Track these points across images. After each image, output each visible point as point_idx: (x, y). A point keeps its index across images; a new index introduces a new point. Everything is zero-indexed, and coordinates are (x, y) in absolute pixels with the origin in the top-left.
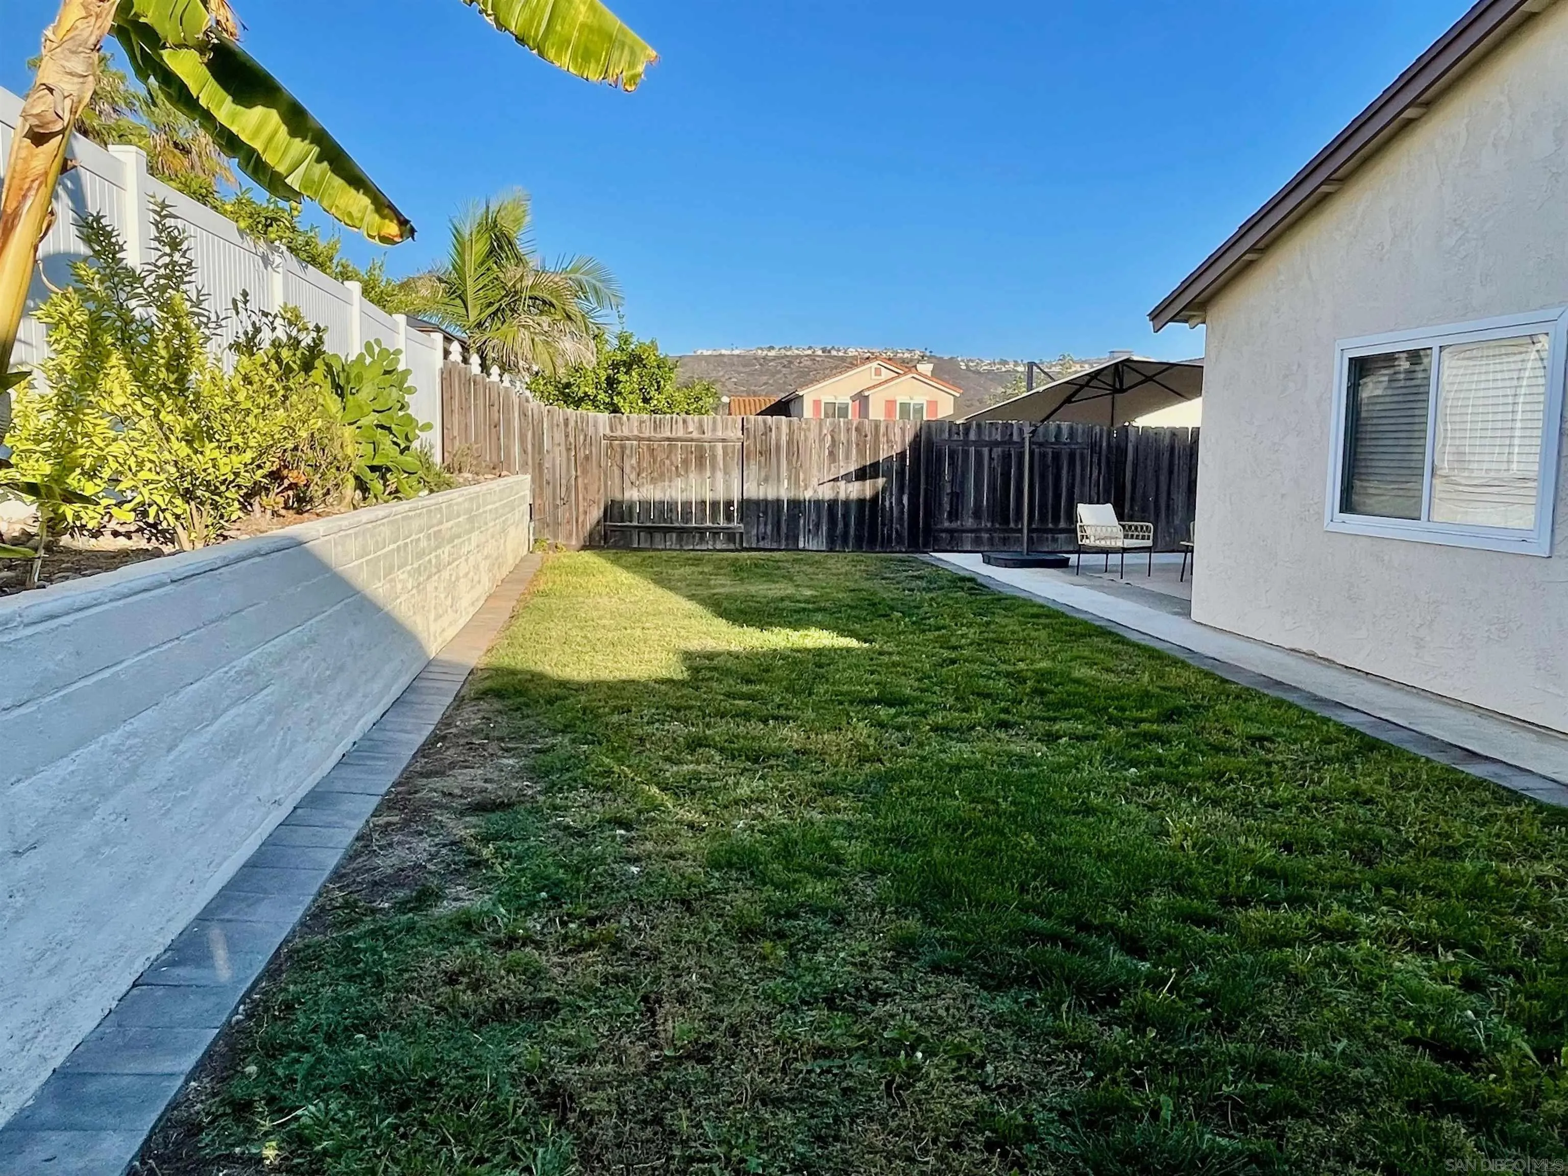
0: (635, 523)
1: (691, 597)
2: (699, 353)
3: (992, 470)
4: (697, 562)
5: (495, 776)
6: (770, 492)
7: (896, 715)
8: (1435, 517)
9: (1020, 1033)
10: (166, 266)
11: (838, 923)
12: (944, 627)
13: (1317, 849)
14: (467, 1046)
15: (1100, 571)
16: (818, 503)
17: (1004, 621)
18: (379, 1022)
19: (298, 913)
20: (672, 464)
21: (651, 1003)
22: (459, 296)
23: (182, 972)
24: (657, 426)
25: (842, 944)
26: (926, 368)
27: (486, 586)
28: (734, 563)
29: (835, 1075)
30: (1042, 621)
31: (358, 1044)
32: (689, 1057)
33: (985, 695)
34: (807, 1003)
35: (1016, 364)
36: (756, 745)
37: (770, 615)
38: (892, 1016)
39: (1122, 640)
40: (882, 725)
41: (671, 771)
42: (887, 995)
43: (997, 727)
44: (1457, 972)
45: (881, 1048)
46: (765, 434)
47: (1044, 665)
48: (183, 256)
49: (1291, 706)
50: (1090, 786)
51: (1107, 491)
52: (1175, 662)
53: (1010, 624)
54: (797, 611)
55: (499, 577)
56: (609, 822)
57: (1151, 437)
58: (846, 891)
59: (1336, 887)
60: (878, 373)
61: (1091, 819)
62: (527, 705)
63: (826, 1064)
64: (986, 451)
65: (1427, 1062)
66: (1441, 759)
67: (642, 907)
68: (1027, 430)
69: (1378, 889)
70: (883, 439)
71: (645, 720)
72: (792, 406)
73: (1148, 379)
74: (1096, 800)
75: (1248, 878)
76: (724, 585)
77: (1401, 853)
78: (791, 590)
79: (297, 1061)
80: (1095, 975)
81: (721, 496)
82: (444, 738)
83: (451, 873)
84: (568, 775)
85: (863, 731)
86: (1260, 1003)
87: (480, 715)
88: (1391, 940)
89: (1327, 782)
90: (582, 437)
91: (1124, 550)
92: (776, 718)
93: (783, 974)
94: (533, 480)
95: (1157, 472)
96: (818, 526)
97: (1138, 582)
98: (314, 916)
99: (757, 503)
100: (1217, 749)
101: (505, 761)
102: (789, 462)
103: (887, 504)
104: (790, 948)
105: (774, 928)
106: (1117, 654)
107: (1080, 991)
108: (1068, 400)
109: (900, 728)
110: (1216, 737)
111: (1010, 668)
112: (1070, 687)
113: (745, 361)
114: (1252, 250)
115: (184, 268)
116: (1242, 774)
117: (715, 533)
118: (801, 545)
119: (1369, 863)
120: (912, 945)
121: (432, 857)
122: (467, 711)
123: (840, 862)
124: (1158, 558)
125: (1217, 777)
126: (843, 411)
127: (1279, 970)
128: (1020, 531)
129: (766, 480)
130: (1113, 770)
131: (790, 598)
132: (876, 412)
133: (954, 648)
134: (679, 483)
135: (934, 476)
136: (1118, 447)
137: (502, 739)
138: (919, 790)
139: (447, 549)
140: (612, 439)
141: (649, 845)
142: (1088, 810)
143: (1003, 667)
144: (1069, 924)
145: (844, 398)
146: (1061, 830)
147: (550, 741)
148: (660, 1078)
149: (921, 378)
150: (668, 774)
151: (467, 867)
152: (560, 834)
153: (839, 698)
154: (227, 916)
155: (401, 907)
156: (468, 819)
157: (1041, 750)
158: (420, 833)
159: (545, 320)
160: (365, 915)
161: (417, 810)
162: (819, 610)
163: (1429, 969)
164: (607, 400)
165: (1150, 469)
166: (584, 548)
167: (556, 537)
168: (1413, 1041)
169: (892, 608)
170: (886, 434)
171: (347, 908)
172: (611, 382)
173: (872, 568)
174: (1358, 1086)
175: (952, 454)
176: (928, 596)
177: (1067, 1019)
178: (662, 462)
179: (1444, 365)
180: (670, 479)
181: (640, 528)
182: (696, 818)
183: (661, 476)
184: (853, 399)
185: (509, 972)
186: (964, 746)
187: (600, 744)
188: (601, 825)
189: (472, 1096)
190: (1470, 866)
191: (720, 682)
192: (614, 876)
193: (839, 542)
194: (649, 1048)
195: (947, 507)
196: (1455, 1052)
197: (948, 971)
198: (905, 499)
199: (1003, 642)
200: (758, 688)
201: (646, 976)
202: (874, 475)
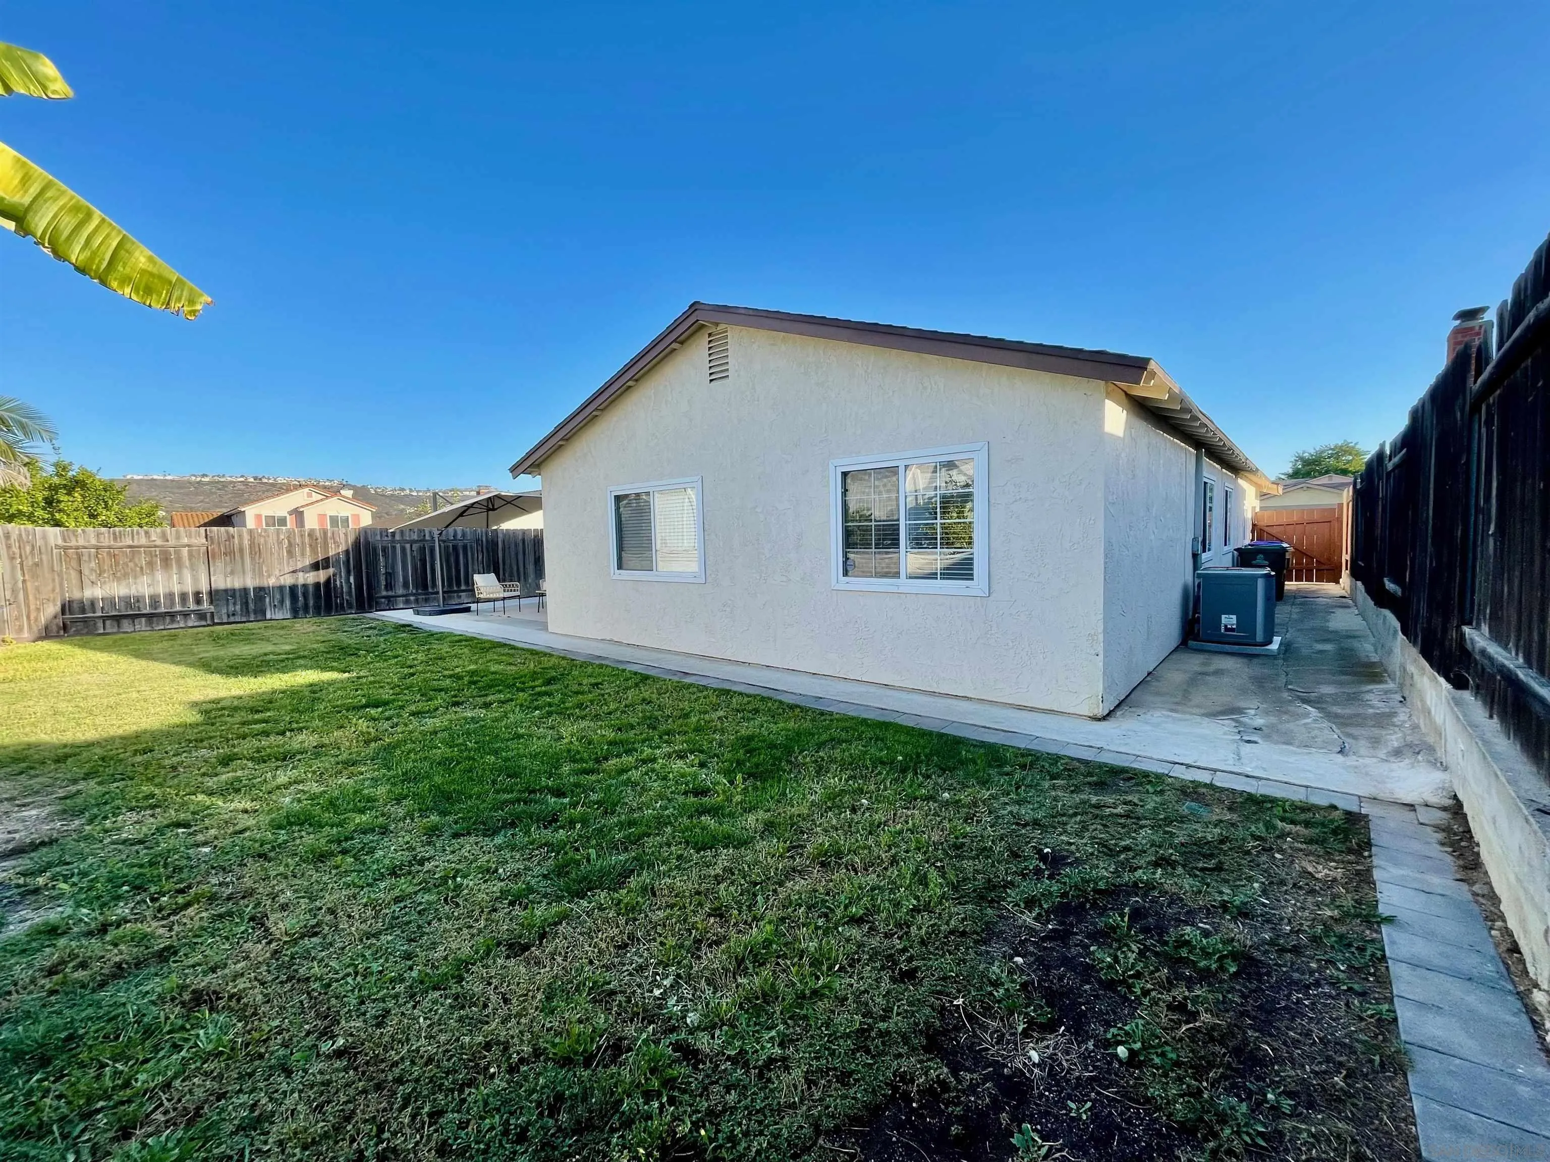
0: (99, 614)
1: (178, 663)
2: (129, 477)
3: (413, 557)
4: (174, 637)
5: (19, 826)
6: (236, 583)
7: (383, 712)
8: (659, 569)
9: (512, 850)
11: (383, 833)
12: (399, 656)
13: (632, 727)
14: (96, 1003)
15: (490, 612)
16: (281, 588)
17: (439, 647)
20: (136, 565)
21: (258, 921)
24: (117, 537)
25: (390, 843)
26: (348, 493)
28: (210, 635)
29: (411, 907)
30: (463, 643)
32: (303, 936)
33: (440, 690)
34: (378, 880)
36: (282, 750)
37: (258, 666)
38: (437, 867)
39: (514, 648)
40: (374, 719)
41: (210, 783)
42: (429, 858)
43: (452, 706)
44: (697, 761)
45: (434, 884)
46: (228, 540)
47: (473, 667)
49: (606, 666)
50: (516, 725)
51: (489, 566)
52: (545, 654)
53: (445, 648)
54: (283, 661)
56: (168, 826)
57: (511, 535)
58: (383, 815)
59: (644, 741)
60: (309, 495)
61: (522, 741)
62: (31, 768)
63: (402, 905)
64: (408, 546)
65: (692, 799)
66: (675, 678)
67: (224, 869)
68: (436, 533)
69: (661, 737)
70: (330, 541)
71: (171, 753)
72: (234, 519)
73: (507, 504)
74: (521, 731)
75: (605, 748)
76: (209, 651)
77: (667, 721)
78: (270, 648)
80: (543, 811)
81: (190, 589)
84: (108, 807)
85: (363, 725)
86: (622, 798)
88: (670, 757)
89: (630, 698)
90: (28, 548)
91: (504, 599)
92: (292, 730)
93: (354, 871)
95: (517, 554)
96: (282, 602)
97: (516, 615)
99: (225, 591)
100: (577, 693)
101: (26, 814)
102: (252, 559)
103: (338, 583)
104: (354, 856)
105: (338, 849)
106: (512, 655)
107: (538, 821)
108: (461, 515)
109: (388, 719)
110: (575, 688)
111: (451, 673)
112: (490, 677)
113: (178, 485)
116: (592, 702)
117: (186, 615)
118: (268, 616)
119: (654, 728)
120: (437, 829)
123: (374, 800)
124: (524, 601)
125: (580, 706)
126: (282, 521)
127: (628, 782)
128: (438, 593)
129: (232, 573)
130: (527, 714)
131: (273, 653)
132: (310, 524)
133: (411, 667)
134: (145, 580)
135: (373, 564)
136: (492, 541)
137: (14, 799)
138: (414, 749)
140: (66, 548)
141: (213, 832)
142: (519, 736)
143: (446, 673)
144: (524, 792)
145: (282, 512)
146: (508, 749)
147: (73, 788)
148: (284, 955)
149: (345, 499)
152: (120, 847)
153: (337, 710)
157: (483, 713)
162: (300, 658)
163: (686, 764)
164: (47, 516)
165: (513, 554)
166: (40, 639)
168: (686, 793)
169: (358, 649)
170: (333, 537)
172: (50, 502)
173: (333, 626)
174: (669, 817)
175: (384, 549)
176: (382, 639)
177: (535, 835)
178: (126, 564)
179: (656, 500)
180: (135, 577)
181: (104, 619)
182: (248, 805)
183: (126, 576)
184: (291, 513)
185: (116, 945)
186: (435, 720)
187: (132, 779)
188: (160, 830)
189: (118, 1028)
190: (694, 719)
191: (232, 716)
192: (189, 858)
193: (301, 612)
194: (269, 943)
195: (383, 583)
196: (701, 792)
197: (463, 835)
198: (352, 580)
199: (442, 658)
200: (268, 714)
201: (247, 906)
202: (326, 567)
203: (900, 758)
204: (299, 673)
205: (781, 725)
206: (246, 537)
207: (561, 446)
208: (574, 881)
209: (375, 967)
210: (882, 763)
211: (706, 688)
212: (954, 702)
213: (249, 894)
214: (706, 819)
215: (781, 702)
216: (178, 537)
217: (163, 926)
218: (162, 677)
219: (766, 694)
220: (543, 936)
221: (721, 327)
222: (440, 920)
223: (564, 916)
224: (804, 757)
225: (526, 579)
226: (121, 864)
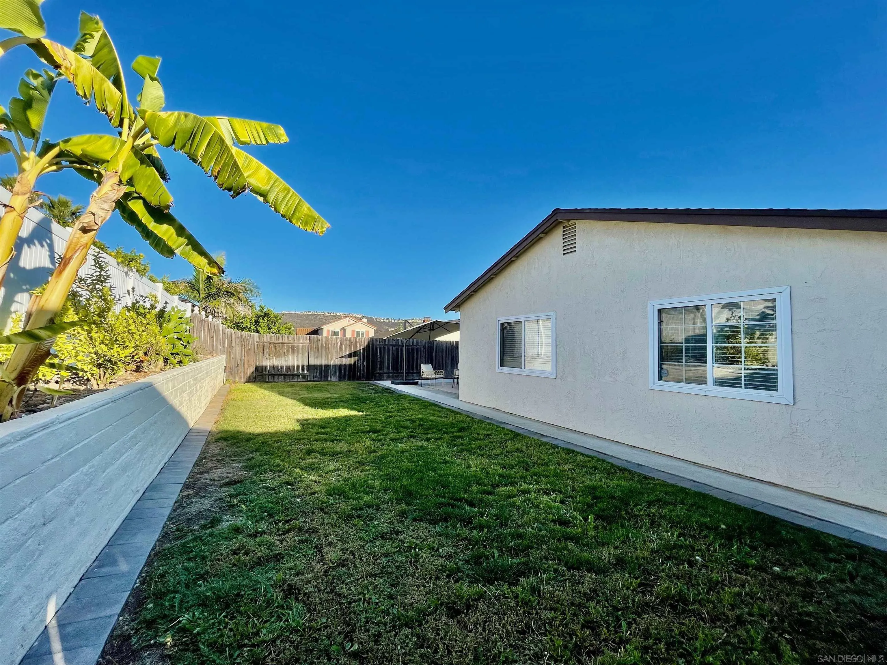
0: (267, 373)
1: (293, 399)
2: (283, 312)
3: (393, 354)
4: (292, 386)
5: (231, 471)
6: (318, 362)
7: (377, 436)
8: (526, 368)
9: (447, 537)
10: (97, 276)
11: (377, 510)
12: (383, 406)
13: (513, 467)
14: (249, 578)
15: (428, 385)
16: (335, 366)
17: (403, 403)
18: (208, 575)
19: (156, 536)
20: (282, 351)
21: (319, 549)
22: (197, 290)
23: (105, 570)
24: (277, 338)
25: (381, 517)
26: (365, 320)
27: (210, 398)
28: (306, 386)
29: (392, 562)
30: (415, 402)
31: (200, 586)
32: (338, 565)
33: (404, 427)
34: (375, 539)
35: (392, 320)
36: (332, 450)
38: (405, 538)
39: (442, 408)
40: (373, 440)
41: (302, 463)
42: (401, 532)
43: (410, 438)
44: (558, 499)
45: (404, 550)
46: (317, 342)
47: (420, 416)
48: (105, 273)
49: (493, 424)
50: (445, 454)
51: (429, 360)
52: (458, 413)
53: (406, 404)
54: (334, 402)
55: (214, 394)
56: (284, 483)
57: (440, 344)
58: (378, 498)
59: (521, 478)
60: (349, 321)
61: (448, 465)
62: (238, 443)
63: (387, 559)
64: (391, 347)
65: (559, 527)
66: (536, 438)
67: (305, 513)
68: (405, 341)
69: (532, 477)
70: (358, 344)
71: (288, 444)
72: (319, 331)
73: (441, 326)
74: (448, 459)
75: (497, 478)
76: (305, 394)
77: (534, 466)
78: (329, 395)
79: (174, 597)
80: (463, 515)
81: (300, 364)
82: (205, 458)
83: (222, 511)
84: (263, 468)
85: (368, 442)
86: (511, 516)
87: (219, 448)
88: (539, 492)
89: (509, 447)
90: (247, 342)
91: (435, 379)
92: (337, 440)
93: (363, 530)
94: (227, 358)
96: (335, 372)
97: (440, 388)
98: (163, 537)
99: (314, 366)
100: (477, 439)
101: (234, 465)
102: (325, 351)
103: (359, 365)
104: (363, 521)
105: (356, 515)
106: (441, 412)
107: (461, 521)
108: (417, 332)
109: (380, 440)
110: (476, 436)
111: (410, 418)
112: (430, 423)
113: (300, 316)
114: (473, 291)
115: (105, 277)
116: (486, 446)
117: (298, 376)
118: (329, 379)
119: (527, 470)
120: (405, 513)
121: (212, 506)
122: (212, 446)
123: (373, 488)
124: (446, 381)
125: (480, 447)
126: (337, 333)
127: (514, 505)
128: (403, 373)
129: (317, 357)
130: (450, 448)
131: (331, 398)
132: (349, 335)
133: (390, 412)
134: (285, 358)
135: (375, 355)
136: (431, 346)
137: (230, 457)
138: (392, 460)
139: (199, 384)
140: (260, 343)
141: (302, 491)
142: (447, 462)
143: (407, 418)
144: (451, 499)
145: (338, 329)
146: (440, 469)
147: (251, 455)
148: (330, 575)
149: (363, 323)
150: (302, 464)
151: (229, 508)
152: (265, 490)
153: (357, 431)
154: (122, 542)
155: (204, 527)
156: (224, 489)
157: (426, 444)
158: (204, 497)
159: (232, 300)
160: (188, 533)
161: (199, 488)
162: (341, 401)
163: (551, 499)
164: (255, 329)
165: (441, 353)
166: (247, 382)
167: (235, 378)
168: (554, 521)
169: (366, 400)
171: (178, 531)
172: (257, 322)
173: (356, 387)
174: (543, 537)
175: (380, 348)
176: (377, 395)
177: (459, 531)
178: (279, 351)
179: (526, 326)
180: (282, 357)
181: (269, 375)
182: (317, 478)
183: (278, 356)
184: (341, 330)
185: (260, 546)
186: (402, 445)
187: (272, 455)
188: (281, 485)
189: (257, 597)
190: (552, 467)
191: (313, 429)
192: (292, 504)
193: (342, 378)
194: (323, 565)
195: (378, 366)
196: (564, 522)
197: (419, 520)
198: (365, 363)
199: (405, 409)
200: (327, 430)
201: (314, 538)
202: (355, 356)
203: (724, 527)
204: (340, 409)
205: (616, 482)
206: (324, 340)
207: (472, 295)
208: (486, 570)
209: (374, 599)
210: (708, 528)
211: (557, 447)
212: (761, 486)
213: (315, 531)
214: (570, 544)
215: (612, 464)
216: (299, 340)
217: (279, 540)
218: (287, 404)
219: (601, 457)
220: (468, 607)
221: (571, 222)
222: (407, 576)
223: (481, 596)
224: (639, 510)
225: (446, 369)
226: (265, 500)
